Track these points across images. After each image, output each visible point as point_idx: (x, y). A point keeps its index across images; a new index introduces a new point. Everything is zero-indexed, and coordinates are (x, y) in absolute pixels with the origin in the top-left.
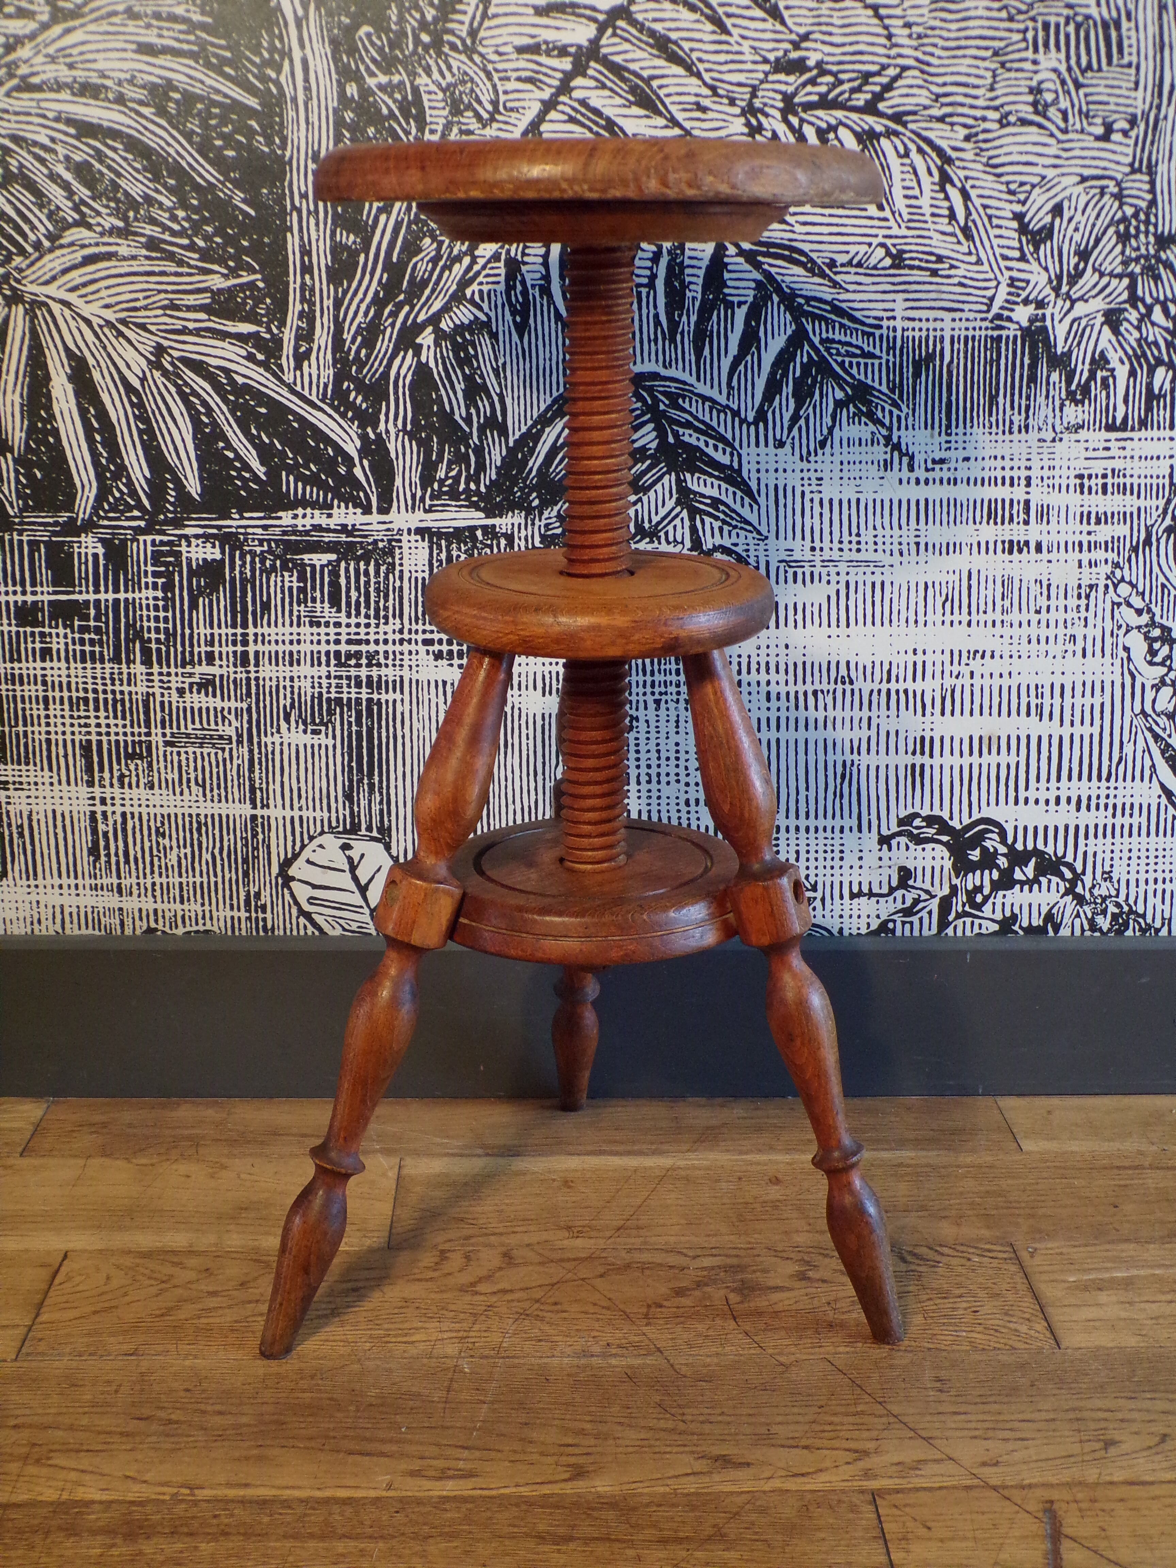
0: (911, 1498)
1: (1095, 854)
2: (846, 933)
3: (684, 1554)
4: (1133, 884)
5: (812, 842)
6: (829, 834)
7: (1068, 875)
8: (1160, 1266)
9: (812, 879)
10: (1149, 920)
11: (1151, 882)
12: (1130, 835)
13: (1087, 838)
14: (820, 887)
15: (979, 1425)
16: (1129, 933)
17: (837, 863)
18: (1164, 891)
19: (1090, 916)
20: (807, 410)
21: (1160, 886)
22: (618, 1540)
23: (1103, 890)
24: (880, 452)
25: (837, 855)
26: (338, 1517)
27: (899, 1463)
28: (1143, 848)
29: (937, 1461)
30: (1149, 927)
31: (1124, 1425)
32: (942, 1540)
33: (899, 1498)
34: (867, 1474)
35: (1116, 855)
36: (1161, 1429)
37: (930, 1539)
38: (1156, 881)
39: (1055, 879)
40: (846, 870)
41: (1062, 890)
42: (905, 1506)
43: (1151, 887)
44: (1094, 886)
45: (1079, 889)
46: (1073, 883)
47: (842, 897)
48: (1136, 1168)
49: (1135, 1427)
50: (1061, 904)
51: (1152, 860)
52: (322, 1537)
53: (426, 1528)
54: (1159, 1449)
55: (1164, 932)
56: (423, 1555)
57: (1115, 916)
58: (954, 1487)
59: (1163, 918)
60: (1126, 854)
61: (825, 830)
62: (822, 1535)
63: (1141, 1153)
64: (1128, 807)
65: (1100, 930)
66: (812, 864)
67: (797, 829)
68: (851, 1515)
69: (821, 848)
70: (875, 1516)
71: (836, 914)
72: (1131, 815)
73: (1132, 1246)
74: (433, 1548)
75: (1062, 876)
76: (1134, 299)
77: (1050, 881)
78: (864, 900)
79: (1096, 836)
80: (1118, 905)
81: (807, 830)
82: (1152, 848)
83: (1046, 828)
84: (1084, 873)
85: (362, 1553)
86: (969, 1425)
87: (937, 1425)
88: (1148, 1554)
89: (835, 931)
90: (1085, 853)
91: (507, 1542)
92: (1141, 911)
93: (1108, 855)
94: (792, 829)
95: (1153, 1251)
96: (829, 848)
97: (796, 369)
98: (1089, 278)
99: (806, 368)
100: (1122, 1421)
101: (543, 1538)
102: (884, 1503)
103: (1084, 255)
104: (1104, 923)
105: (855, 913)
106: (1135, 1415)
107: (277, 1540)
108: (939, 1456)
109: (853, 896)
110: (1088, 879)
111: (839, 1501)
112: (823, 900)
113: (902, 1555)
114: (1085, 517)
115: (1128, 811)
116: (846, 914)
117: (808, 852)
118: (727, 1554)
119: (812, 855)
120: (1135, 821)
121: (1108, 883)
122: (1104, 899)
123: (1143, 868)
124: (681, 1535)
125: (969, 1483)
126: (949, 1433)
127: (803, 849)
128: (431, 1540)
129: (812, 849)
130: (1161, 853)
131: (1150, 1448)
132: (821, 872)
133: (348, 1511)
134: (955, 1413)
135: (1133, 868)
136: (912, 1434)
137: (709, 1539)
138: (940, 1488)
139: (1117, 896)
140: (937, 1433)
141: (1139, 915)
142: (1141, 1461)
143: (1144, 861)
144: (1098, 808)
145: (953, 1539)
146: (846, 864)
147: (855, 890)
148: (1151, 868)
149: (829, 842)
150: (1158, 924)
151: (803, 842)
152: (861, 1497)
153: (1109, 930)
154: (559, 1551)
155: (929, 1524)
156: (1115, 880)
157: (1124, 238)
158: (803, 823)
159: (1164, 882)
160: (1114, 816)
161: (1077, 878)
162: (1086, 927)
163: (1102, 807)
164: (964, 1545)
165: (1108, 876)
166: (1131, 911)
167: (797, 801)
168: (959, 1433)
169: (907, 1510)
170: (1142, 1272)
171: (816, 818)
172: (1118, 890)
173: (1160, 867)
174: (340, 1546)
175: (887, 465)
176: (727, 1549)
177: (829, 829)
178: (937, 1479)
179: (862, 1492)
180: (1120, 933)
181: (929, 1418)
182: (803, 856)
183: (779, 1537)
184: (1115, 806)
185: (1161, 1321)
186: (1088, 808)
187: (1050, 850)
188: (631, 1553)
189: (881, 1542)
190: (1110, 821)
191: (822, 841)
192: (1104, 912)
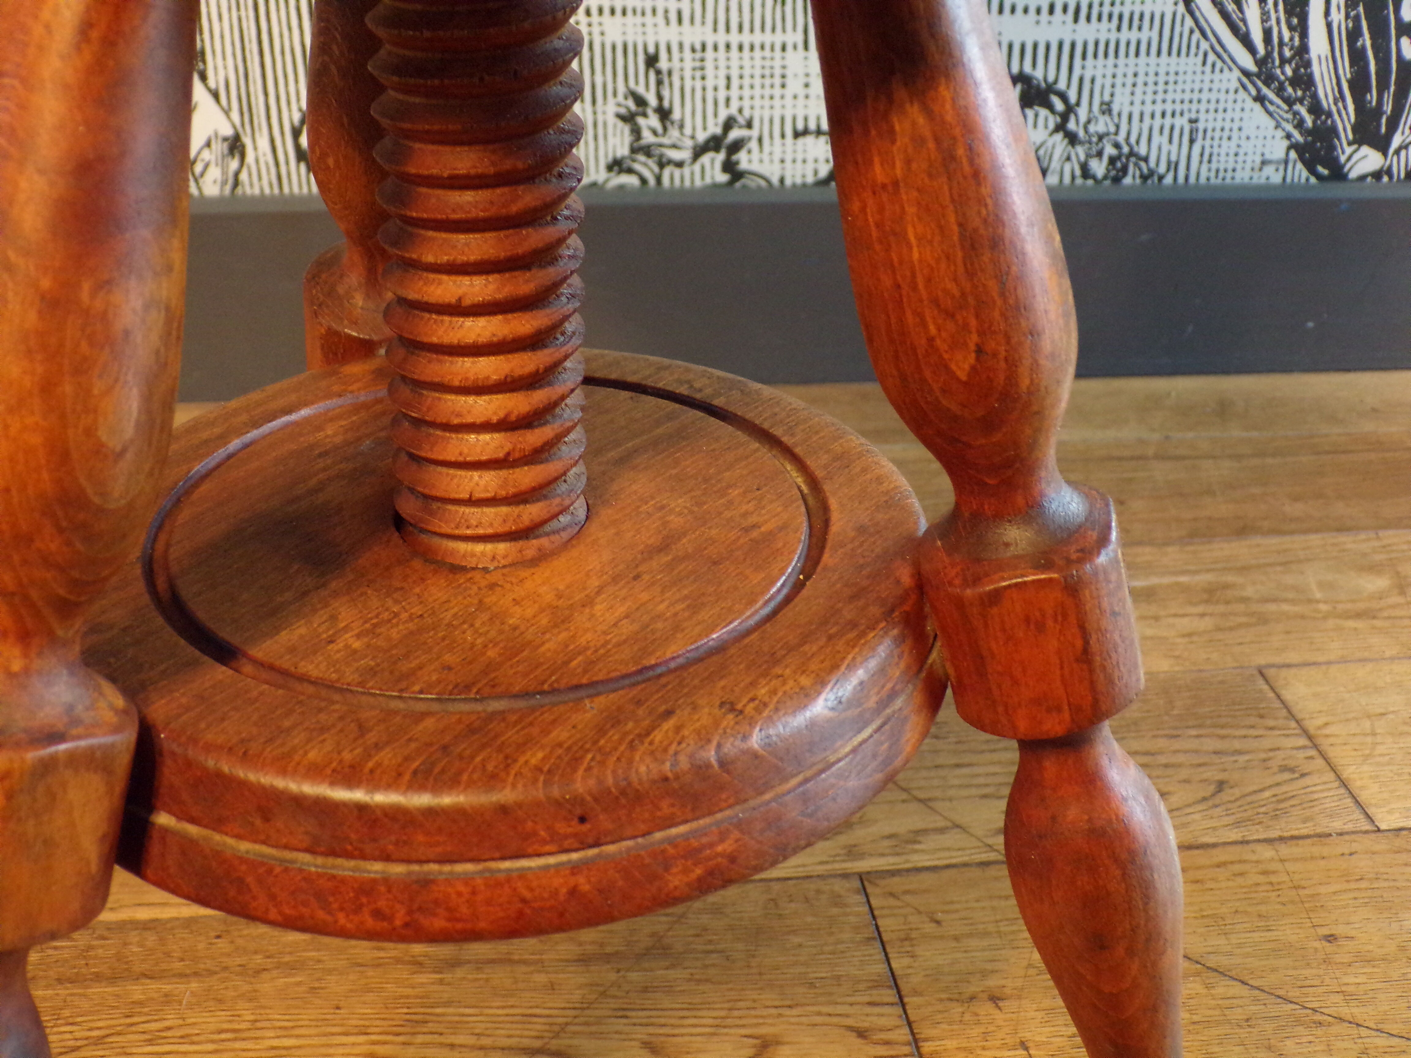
0: (914, 882)
1: (1093, 81)
2: (788, 182)
3: (613, 976)
4: (1136, 118)
5: (747, 63)
6: (767, 53)
7: (1059, 105)
8: (1183, 573)
9: (747, 113)
10: (1152, 163)
11: (1158, 115)
12: (1137, 54)
13: (1084, 57)
14: (756, 124)
15: (989, 780)
16: (1128, 180)
17: (777, 92)
18: (1172, 128)
19: (1082, 157)
21: (1168, 121)
22: (525, 962)
23: (1100, 126)
25: (777, 81)
26: (135, 949)
27: (890, 837)
28: (1152, 71)
29: (941, 831)
30: (1151, 173)
31: (1170, 771)
32: (956, 939)
33: (896, 883)
34: (852, 852)
35: (1119, 81)
36: (1213, 774)
37: (942, 938)
38: (1163, 115)
39: (1043, 112)
40: (789, 101)
41: (1051, 125)
42: (907, 892)
43: (1158, 121)
44: (1089, 122)
45: (1071, 125)
46: (1065, 117)
47: (783, 136)
48: (1139, 458)
49: (1184, 773)
50: (1050, 144)
51: (1161, 87)
52: (113, 979)
53: (258, 959)
54: (1217, 800)
55: (1169, 180)
56: (252, 997)
57: (1112, 161)
58: (965, 865)
59: (1169, 163)
60: (1130, 80)
61: (762, 47)
62: (796, 940)
63: (1141, 441)
64: (1136, 17)
65: (1094, 177)
66: (747, 93)
67: (728, 46)
68: (835, 911)
69: (758, 72)
70: (866, 908)
71: (777, 157)
72: (1140, 28)
73: (1147, 549)
74: (267, 986)
75: (1050, 107)
77: (1036, 116)
78: (810, 140)
79: (1095, 56)
80: (1117, 146)
81: (741, 48)
82: (1162, 71)
83: (1035, 46)
84: (1078, 104)
85: (168, 999)
86: (976, 781)
87: (936, 782)
88: (1222, 941)
89: (775, 180)
90: (1081, 80)
91: (370, 973)
92: (1143, 150)
93: (1108, 82)
94: (722, 47)
95: (1173, 555)
96: (767, 72)
100: (1166, 766)
101: (421, 964)
102: (878, 891)
104: (1099, 168)
105: (800, 157)
106: (1181, 758)
107: (47, 987)
108: (941, 823)
109: (797, 135)
110: (1083, 112)
111: (818, 892)
112: (760, 140)
113: (906, 961)
115: (1136, 22)
116: (789, 158)
117: (741, 77)
118: (672, 974)
119: (747, 81)
120: (1144, 36)
121: (1107, 118)
122: (1101, 138)
123: (1149, 98)
124: (609, 950)
125: (984, 857)
126: (952, 792)
127: (735, 73)
128: (265, 975)
129: (747, 72)
130: (1172, 78)
131: (1204, 799)
132: (757, 102)
133: (151, 939)
134: (958, 766)
135: (1138, 98)
136: (904, 796)
137: (646, 954)
138: (948, 867)
139: (1116, 133)
140: (938, 793)
141: (1139, 158)
142: (1197, 816)
143: (1151, 88)
144: (1100, 19)
145: (970, 935)
146: (789, 92)
147: (800, 126)
148: (1159, 97)
149: (768, 63)
150: (1162, 169)
151: (735, 63)
152: (847, 884)
153: (1105, 177)
154: (441, 982)
155: (939, 916)
156: (1115, 112)
158: (734, 38)
159: (1173, 115)
160: (1119, 29)
161: (1070, 109)
162: (1078, 172)
163: (1105, 17)
164: (985, 943)
165: (1107, 109)
166: (1132, 154)
167: (728, 10)
168: (965, 792)
169: (908, 898)
170: (1166, 580)
171: (752, 31)
172: (1118, 127)
173: (1169, 97)
174: (137, 991)
176: (673, 966)
177: (768, 47)
178: (942, 854)
179: (845, 876)
180: (1117, 180)
181: (924, 773)
182: (735, 82)
183: (740, 946)
184: (1121, 17)
185: (1195, 639)
186: (1088, 19)
187: (1039, 74)
188: (541, 978)
189: (878, 944)
190: (1113, 36)
191: (758, 62)
192: (1100, 154)
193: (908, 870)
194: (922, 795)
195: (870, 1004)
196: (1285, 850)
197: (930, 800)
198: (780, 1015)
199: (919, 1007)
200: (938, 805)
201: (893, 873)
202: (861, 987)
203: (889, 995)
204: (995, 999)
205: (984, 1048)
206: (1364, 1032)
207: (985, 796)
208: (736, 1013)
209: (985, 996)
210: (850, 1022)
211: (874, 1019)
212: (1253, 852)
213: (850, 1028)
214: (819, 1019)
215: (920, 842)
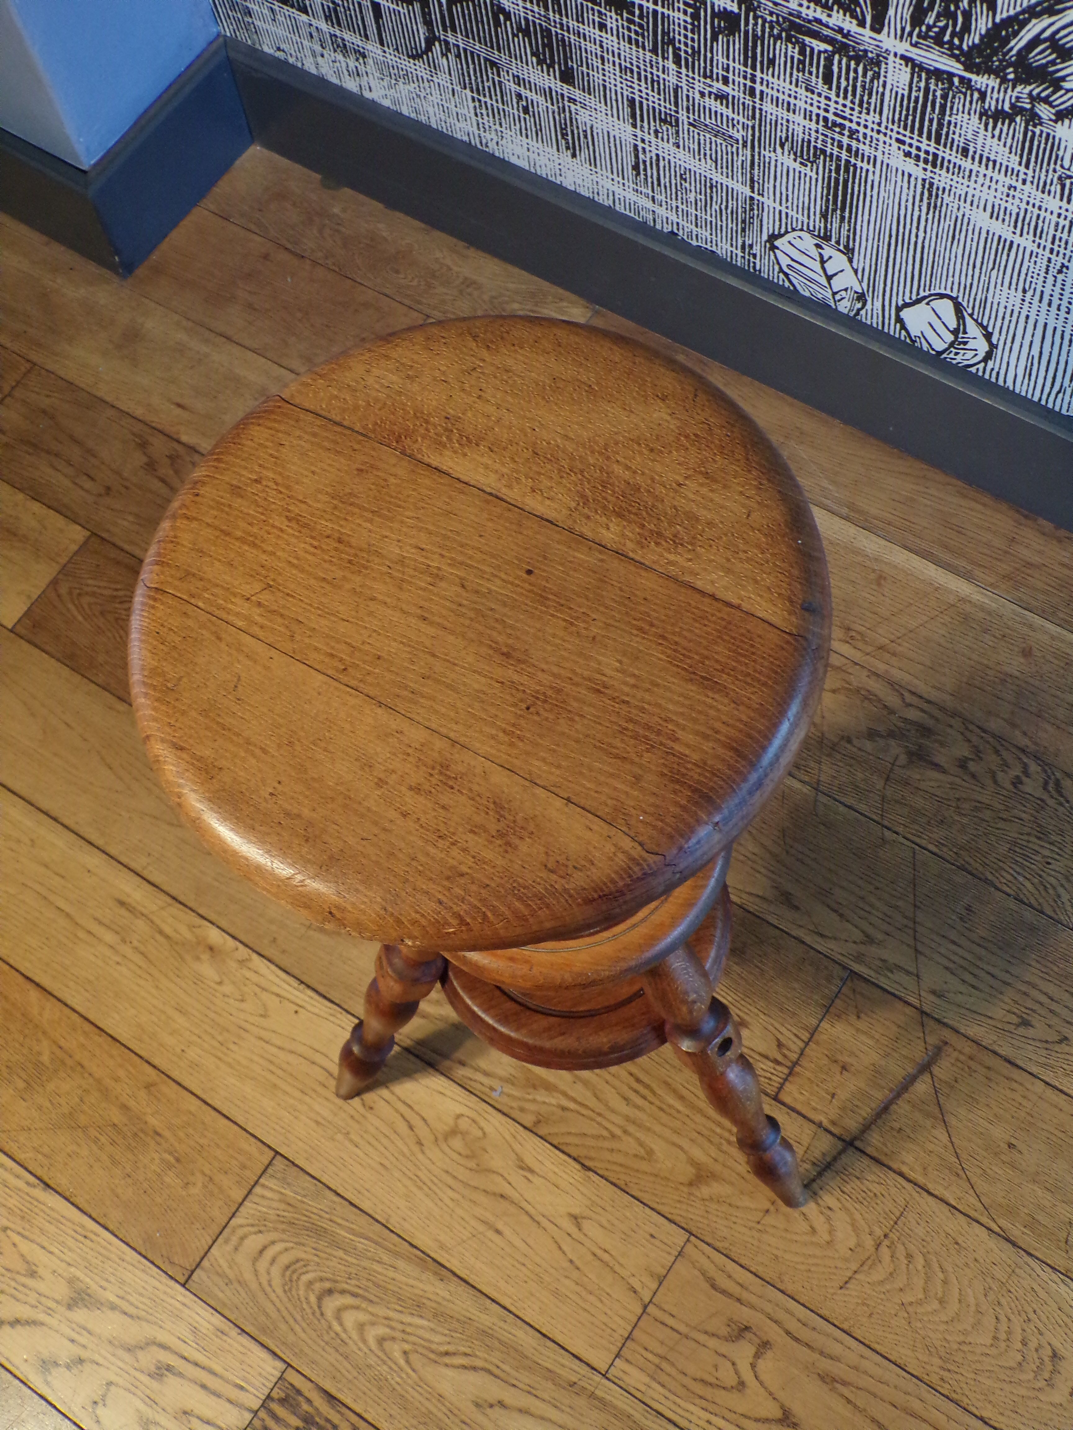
0: (870, 991)
15: (959, 961)
27: (884, 960)
29: (908, 973)
31: (1049, 1015)
32: (858, 1030)
33: (861, 986)
34: (859, 958)
37: (853, 1026)
42: (861, 994)
49: (1053, 1021)
54: (1051, 1046)
58: (900, 998)
62: (796, 985)
68: (823, 982)
70: (837, 990)
86: (953, 957)
87: (934, 945)
100: (1051, 1011)
102: (851, 985)
108: (912, 969)
111: (826, 968)
113: (828, 1026)
125: (911, 1000)
126: (935, 955)
131: (1047, 1042)
134: (953, 942)
136: (911, 942)
138: (891, 993)
140: (928, 952)
142: (1031, 1048)
152: (841, 972)
168: (941, 959)
169: (859, 997)
178: (895, 985)
179: (845, 968)
181: (934, 936)
193: (873, 983)
194: (920, 947)
195: (796, 1035)
196: (1049, 1092)
197: (921, 953)
198: (758, 1015)
199: (812, 1050)
200: (921, 958)
201: (866, 980)
202: (800, 1025)
203: (805, 1036)
204: (844, 1068)
205: (818, 1085)
206: (971, 1192)
207: (947, 968)
208: (743, 1002)
209: (841, 1064)
210: (779, 1036)
211: (790, 1043)
212: (1033, 1084)
213: (778, 1040)
214: (770, 1028)
215: (892, 972)
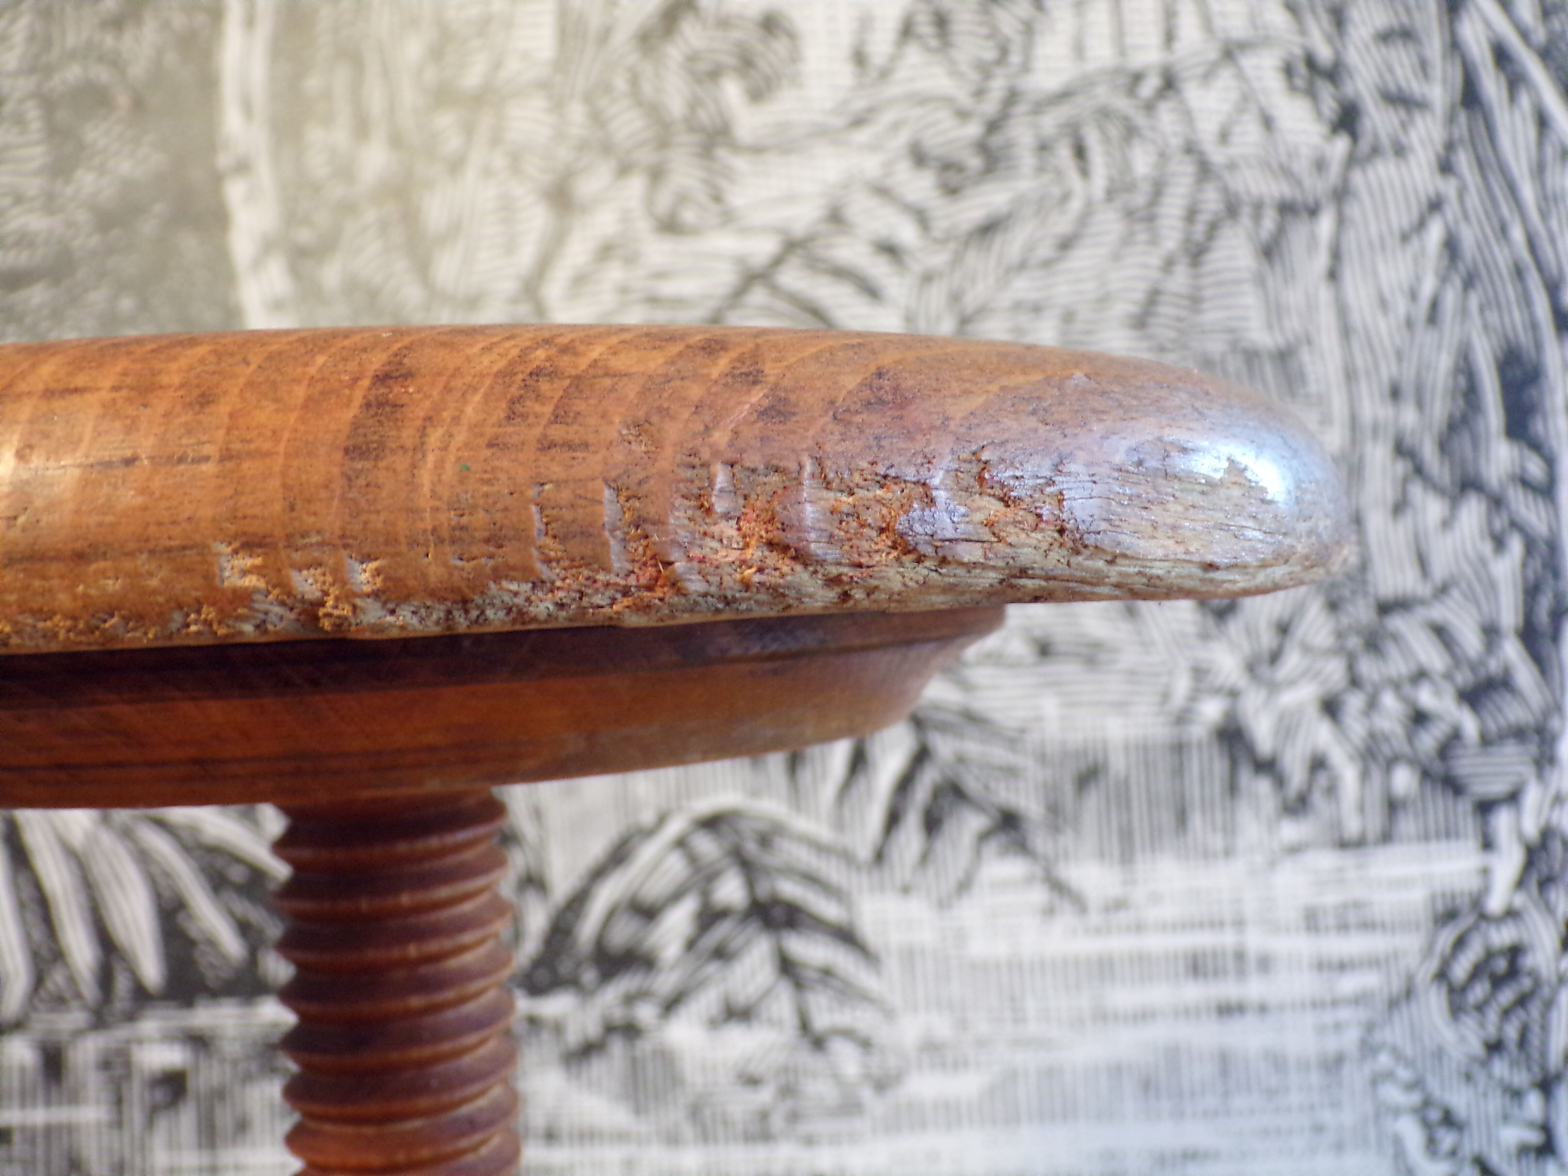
20: (942, 845)
24: (1039, 895)
76: (1355, 682)
97: (921, 793)
98: (1293, 661)
99: (938, 793)
103: (1284, 629)
114: (1322, 965)
157: (1333, 606)
175: (1049, 912)
